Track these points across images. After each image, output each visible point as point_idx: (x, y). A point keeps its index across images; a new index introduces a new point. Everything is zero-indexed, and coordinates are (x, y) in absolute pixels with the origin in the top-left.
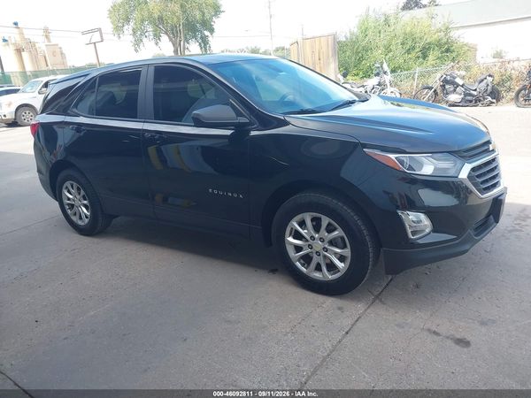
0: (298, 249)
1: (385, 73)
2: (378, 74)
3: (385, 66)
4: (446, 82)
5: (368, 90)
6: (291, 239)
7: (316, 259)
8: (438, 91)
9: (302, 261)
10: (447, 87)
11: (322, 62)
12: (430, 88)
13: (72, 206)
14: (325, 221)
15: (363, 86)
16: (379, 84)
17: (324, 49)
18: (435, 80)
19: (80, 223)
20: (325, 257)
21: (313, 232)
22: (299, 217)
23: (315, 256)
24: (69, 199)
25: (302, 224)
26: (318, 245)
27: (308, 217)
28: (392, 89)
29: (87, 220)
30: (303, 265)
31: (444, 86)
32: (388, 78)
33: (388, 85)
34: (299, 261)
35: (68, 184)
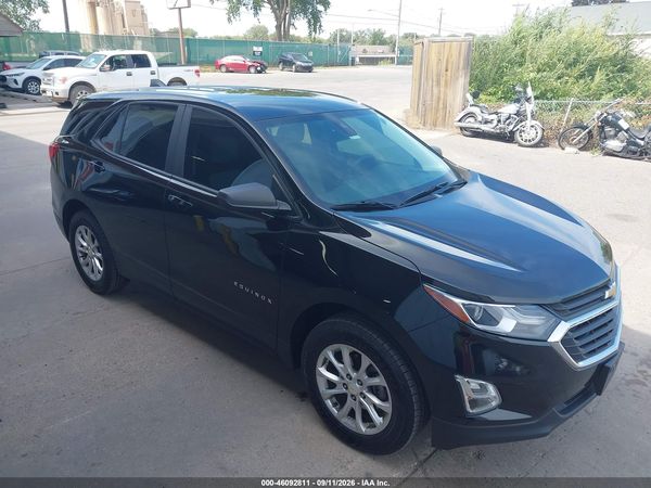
0: (331, 385)
1: (528, 100)
2: (518, 101)
3: (529, 90)
4: (605, 122)
5: (502, 119)
6: (323, 370)
7: (350, 403)
8: (595, 133)
9: (335, 400)
10: (607, 129)
11: (449, 73)
12: (584, 128)
13: (85, 255)
14: (366, 361)
15: (497, 113)
16: (518, 114)
17: (454, 58)
18: (592, 116)
19: (92, 277)
20: (361, 403)
21: (350, 371)
22: (336, 346)
23: (349, 398)
24: (82, 246)
25: (339, 356)
26: (355, 388)
27: (346, 351)
28: (534, 122)
29: (99, 276)
30: (335, 405)
31: (602, 128)
32: (529, 108)
33: (529, 116)
34: (331, 398)
35: (81, 228)
